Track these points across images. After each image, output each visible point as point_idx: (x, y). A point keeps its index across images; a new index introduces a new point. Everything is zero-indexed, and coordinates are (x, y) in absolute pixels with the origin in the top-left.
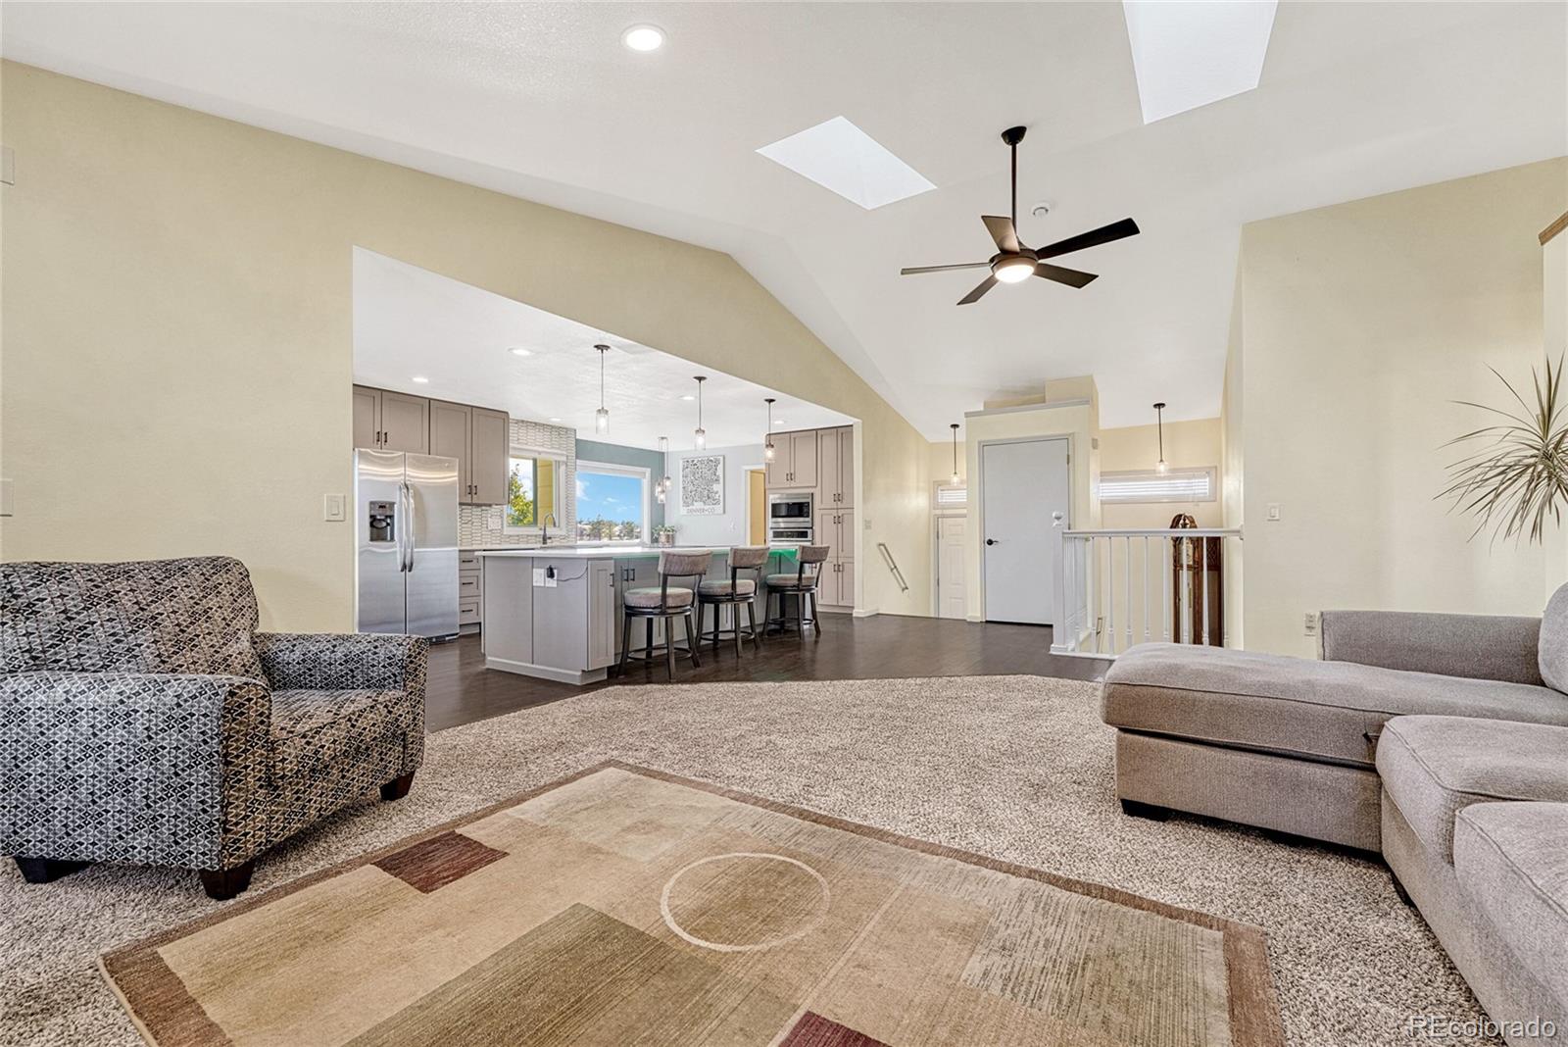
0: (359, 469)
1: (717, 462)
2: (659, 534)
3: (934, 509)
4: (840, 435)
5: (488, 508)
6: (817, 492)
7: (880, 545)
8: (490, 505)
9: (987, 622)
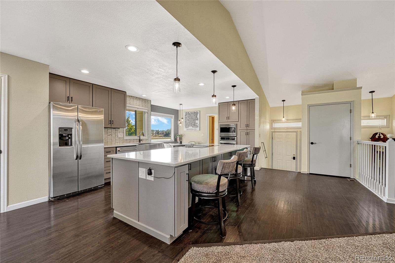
0: (53, 113)
1: (197, 113)
2: (177, 137)
3: (271, 129)
4: (248, 103)
5: (118, 129)
6: (239, 124)
7: (262, 143)
8: (119, 128)
9: (310, 174)
